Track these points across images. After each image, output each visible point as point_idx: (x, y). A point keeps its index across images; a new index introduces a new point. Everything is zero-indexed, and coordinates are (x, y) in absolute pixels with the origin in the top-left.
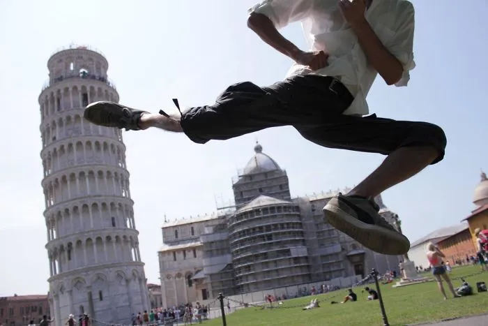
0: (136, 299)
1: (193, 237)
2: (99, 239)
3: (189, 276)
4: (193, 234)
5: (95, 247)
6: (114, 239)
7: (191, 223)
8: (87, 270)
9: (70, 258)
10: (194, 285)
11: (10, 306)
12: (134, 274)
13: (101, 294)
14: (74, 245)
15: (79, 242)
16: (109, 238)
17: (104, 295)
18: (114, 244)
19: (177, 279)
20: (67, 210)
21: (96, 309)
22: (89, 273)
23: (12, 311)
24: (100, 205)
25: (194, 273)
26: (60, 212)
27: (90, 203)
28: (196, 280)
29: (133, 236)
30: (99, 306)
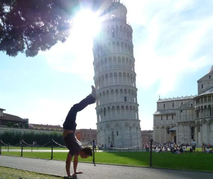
0: (134, 137)
1: (173, 108)
2: (118, 107)
3: (168, 129)
4: (173, 107)
5: (116, 110)
6: (125, 107)
7: (173, 101)
8: (112, 121)
9: (105, 115)
10: (170, 133)
11: (88, 133)
12: (134, 125)
13: (117, 132)
14: (107, 109)
15: (109, 108)
16: (123, 107)
17: (119, 133)
18: (125, 110)
19: (162, 129)
20: (104, 92)
21: (115, 139)
22: (113, 122)
23: (88, 135)
24: (119, 91)
25: (171, 127)
26: (101, 93)
27: (114, 89)
28: (172, 131)
29: (135, 107)
30: (117, 138)
